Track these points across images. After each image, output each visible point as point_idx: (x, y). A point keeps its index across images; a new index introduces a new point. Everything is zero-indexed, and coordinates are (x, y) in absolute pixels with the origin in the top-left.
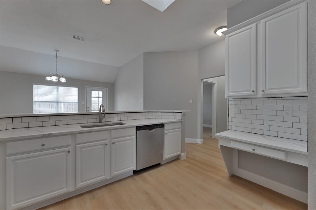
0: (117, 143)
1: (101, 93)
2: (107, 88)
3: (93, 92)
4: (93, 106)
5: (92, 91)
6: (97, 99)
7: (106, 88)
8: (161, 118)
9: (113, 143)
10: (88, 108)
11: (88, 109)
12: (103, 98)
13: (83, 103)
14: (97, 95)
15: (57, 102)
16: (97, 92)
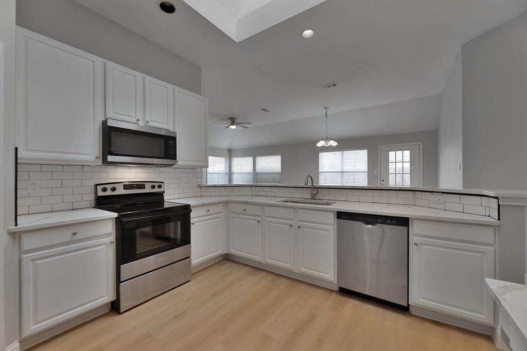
0: (305, 229)
1: (407, 153)
2: (421, 144)
3: (392, 154)
4: (391, 177)
5: (390, 153)
6: (399, 165)
7: (419, 143)
8: (442, 207)
9: (299, 227)
10: (383, 181)
11: (382, 183)
12: (411, 162)
13: (375, 172)
14: (399, 158)
15: (342, 172)
16: (399, 153)
